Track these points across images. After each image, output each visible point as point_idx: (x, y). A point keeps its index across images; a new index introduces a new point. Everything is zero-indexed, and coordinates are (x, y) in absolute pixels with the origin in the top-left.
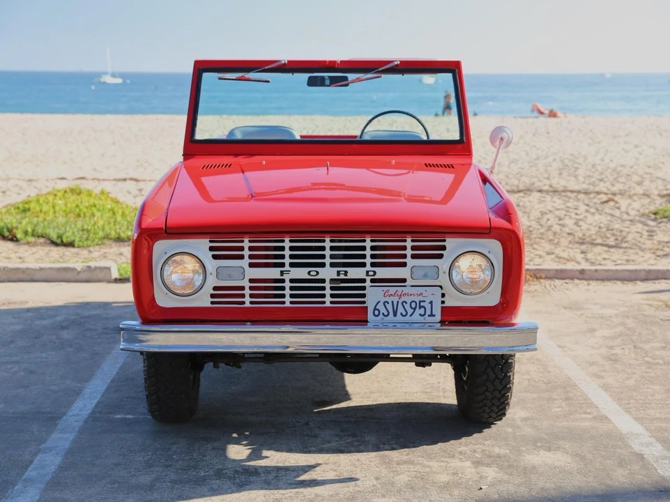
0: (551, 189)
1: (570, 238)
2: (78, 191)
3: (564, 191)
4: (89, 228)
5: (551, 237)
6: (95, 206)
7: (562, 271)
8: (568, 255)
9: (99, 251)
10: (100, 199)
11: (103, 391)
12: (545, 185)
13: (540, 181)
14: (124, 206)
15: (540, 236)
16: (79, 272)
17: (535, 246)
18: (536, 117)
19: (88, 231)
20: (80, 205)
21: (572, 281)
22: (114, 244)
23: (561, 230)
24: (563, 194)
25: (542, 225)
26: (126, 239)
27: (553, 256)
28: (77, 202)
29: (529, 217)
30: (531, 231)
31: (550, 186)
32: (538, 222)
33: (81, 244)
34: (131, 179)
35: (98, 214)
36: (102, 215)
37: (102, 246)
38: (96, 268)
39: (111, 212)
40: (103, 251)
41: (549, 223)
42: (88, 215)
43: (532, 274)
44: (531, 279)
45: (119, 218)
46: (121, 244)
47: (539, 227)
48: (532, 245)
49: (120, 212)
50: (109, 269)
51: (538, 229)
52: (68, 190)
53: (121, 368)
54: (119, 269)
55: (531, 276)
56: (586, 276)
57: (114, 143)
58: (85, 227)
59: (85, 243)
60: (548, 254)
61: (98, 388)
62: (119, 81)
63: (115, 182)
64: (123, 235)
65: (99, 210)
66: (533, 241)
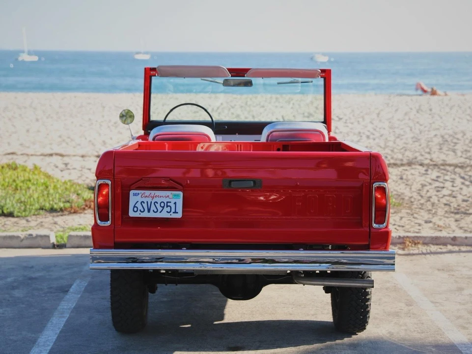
0: (431, 163)
1: (447, 208)
2: (14, 166)
3: (443, 165)
4: (26, 200)
5: (430, 208)
6: (30, 181)
7: (437, 238)
8: (444, 224)
9: (36, 221)
10: (34, 173)
11: (54, 340)
12: (426, 159)
13: (422, 155)
14: (55, 180)
15: (420, 206)
16: (22, 240)
17: (415, 215)
18: (420, 95)
19: (25, 203)
20: (16, 179)
21: (445, 247)
22: (48, 214)
23: (439, 201)
24: (442, 167)
25: (422, 196)
26: (59, 210)
27: (431, 225)
28: (14, 177)
29: (411, 189)
30: (412, 202)
31: (431, 160)
32: (418, 193)
33: (19, 214)
34: (57, 154)
35: (33, 188)
36: (36, 188)
37: (38, 216)
38: (37, 236)
39: (44, 186)
40: (39, 220)
41: (429, 194)
42: (24, 188)
43: (411, 240)
44: (410, 244)
45: (52, 191)
46: (55, 214)
47: (420, 198)
48: (412, 215)
49: (52, 185)
50: (48, 237)
51: (419, 200)
52: (5, 166)
53: (67, 321)
54: (56, 237)
55: (410, 242)
56: (457, 242)
57: (37, 120)
58: (23, 199)
59: (24, 213)
60: (426, 222)
61: (50, 338)
62: (36, 58)
63: (42, 157)
64: (55, 206)
65: (33, 184)
66: (413, 211)
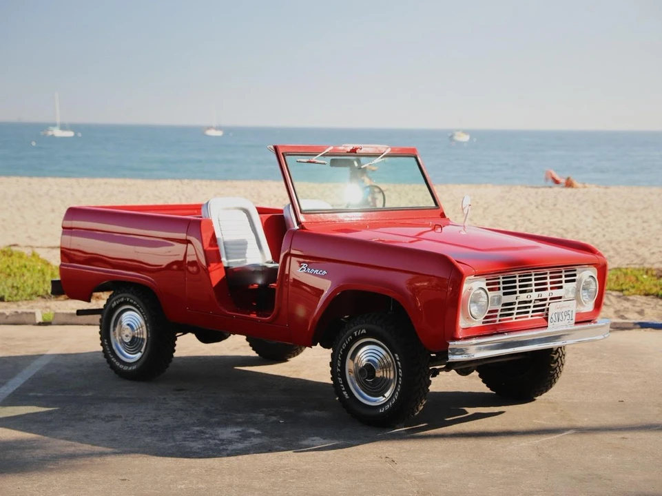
2: (9, 253)
4: (19, 286)
6: (26, 267)
9: (27, 305)
10: (31, 261)
16: (8, 317)
19: (18, 288)
20: (10, 265)
28: (8, 263)
33: (10, 299)
35: (28, 274)
37: (30, 301)
38: (22, 313)
39: (41, 273)
40: (31, 305)
42: (18, 274)
49: (50, 272)
50: (33, 314)
58: (15, 285)
59: (15, 298)
65: (29, 270)
